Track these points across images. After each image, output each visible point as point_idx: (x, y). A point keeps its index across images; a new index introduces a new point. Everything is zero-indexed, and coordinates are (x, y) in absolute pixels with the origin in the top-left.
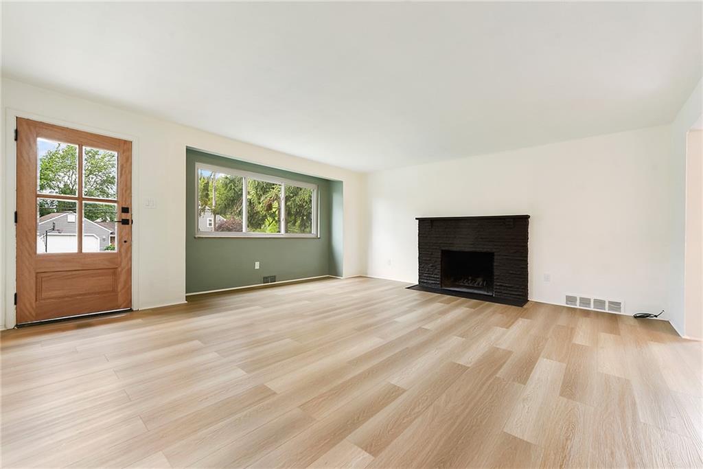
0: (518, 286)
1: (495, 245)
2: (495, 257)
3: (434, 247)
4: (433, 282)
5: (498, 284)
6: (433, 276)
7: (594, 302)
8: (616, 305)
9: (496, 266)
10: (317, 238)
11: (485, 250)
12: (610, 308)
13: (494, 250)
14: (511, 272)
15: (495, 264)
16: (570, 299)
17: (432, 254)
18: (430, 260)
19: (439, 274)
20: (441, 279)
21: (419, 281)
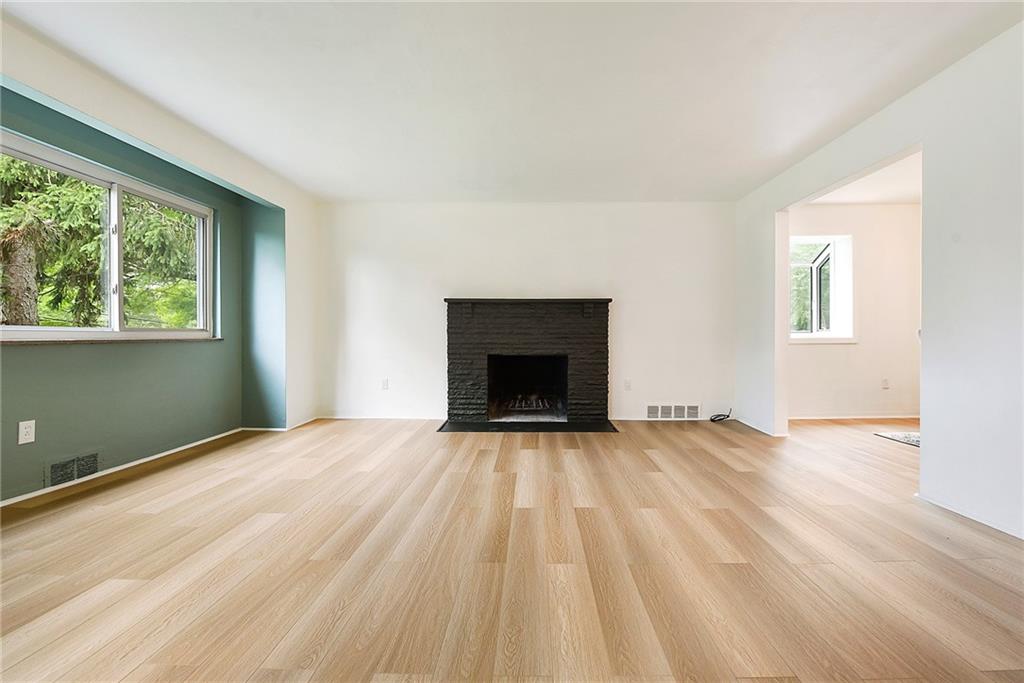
0: (597, 402)
1: (569, 344)
2: (570, 362)
3: (476, 351)
4: (474, 412)
5: (574, 402)
6: (473, 401)
7: (675, 410)
8: (694, 410)
9: (571, 375)
10: (213, 340)
11: (555, 352)
12: (689, 416)
13: (568, 351)
14: (590, 382)
15: (569, 372)
16: (652, 410)
17: (472, 363)
18: (468, 374)
19: (485, 397)
20: (488, 405)
21: (449, 415)
